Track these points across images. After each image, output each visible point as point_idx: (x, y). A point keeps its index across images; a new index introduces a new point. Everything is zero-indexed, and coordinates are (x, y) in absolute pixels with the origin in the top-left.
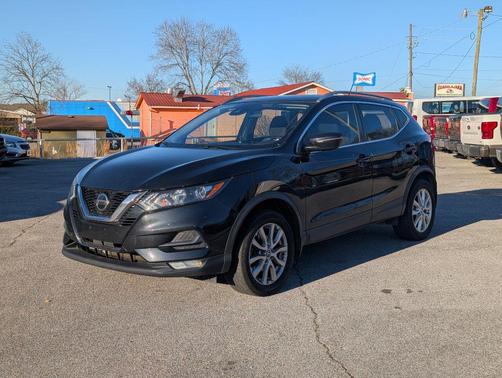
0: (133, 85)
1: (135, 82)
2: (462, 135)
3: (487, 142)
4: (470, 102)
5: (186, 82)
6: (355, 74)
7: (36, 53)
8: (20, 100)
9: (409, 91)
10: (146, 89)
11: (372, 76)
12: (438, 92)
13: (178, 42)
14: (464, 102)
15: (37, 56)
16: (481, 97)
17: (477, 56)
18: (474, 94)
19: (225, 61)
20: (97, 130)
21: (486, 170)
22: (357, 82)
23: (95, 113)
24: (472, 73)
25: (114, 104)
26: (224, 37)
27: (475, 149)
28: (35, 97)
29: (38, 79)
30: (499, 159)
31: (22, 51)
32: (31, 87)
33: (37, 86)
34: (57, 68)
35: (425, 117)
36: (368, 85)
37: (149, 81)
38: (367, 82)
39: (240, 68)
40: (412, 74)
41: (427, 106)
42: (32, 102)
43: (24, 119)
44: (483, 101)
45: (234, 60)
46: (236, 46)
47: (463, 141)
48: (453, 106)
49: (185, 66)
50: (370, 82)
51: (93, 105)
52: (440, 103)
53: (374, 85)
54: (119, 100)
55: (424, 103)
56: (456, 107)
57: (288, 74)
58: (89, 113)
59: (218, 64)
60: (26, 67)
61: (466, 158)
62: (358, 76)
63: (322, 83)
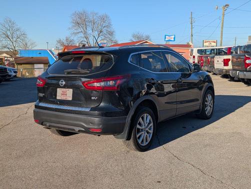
0: (59, 41)
1: (60, 40)
2: (215, 65)
3: (226, 68)
4: (219, 49)
5: (86, 40)
6: (166, 35)
7: (13, 27)
8: (6, 50)
9: (191, 44)
10: (66, 43)
11: (173, 36)
12: (204, 44)
13: (81, 21)
14: (216, 49)
15: (14, 28)
16: (224, 47)
17: (222, 28)
18: (221, 45)
19: (104, 30)
20: (44, 64)
21: (226, 80)
22: (166, 39)
23: (42, 56)
24: (220, 35)
25: (50, 51)
26: (104, 18)
27: (221, 71)
28: (13, 48)
29: (15, 39)
30: (231, 75)
31: (7, 26)
32: (11, 44)
33: (14, 43)
34: (24, 34)
35: (199, 56)
36: (172, 41)
37: (67, 39)
38: (171, 39)
39: (111, 34)
40: (192, 35)
41: (200, 51)
42: (12, 50)
43: (6, 58)
44: (225, 49)
45: (108, 30)
46: (109, 23)
47: (216, 67)
48: (211, 51)
49: (85, 33)
50: (173, 39)
51: (40, 52)
52: (206, 50)
53: (174, 41)
54: (53, 49)
55: (198, 50)
56: (213, 51)
57: (134, 36)
58: (39, 56)
59: (101, 32)
60: (9, 34)
61: (217, 75)
62: (167, 37)
63: (150, 40)
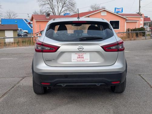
6: (115, 8)
11: (121, 9)
19: (67, 2)
20: (14, 30)
22: (116, 11)
25: (26, 20)
36: (120, 12)
38: (120, 11)
39: (73, 5)
40: (140, 7)
45: (71, 2)
49: (51, 4)
53: (122, 12)
59: (64, 3)
62: (116, 9)
